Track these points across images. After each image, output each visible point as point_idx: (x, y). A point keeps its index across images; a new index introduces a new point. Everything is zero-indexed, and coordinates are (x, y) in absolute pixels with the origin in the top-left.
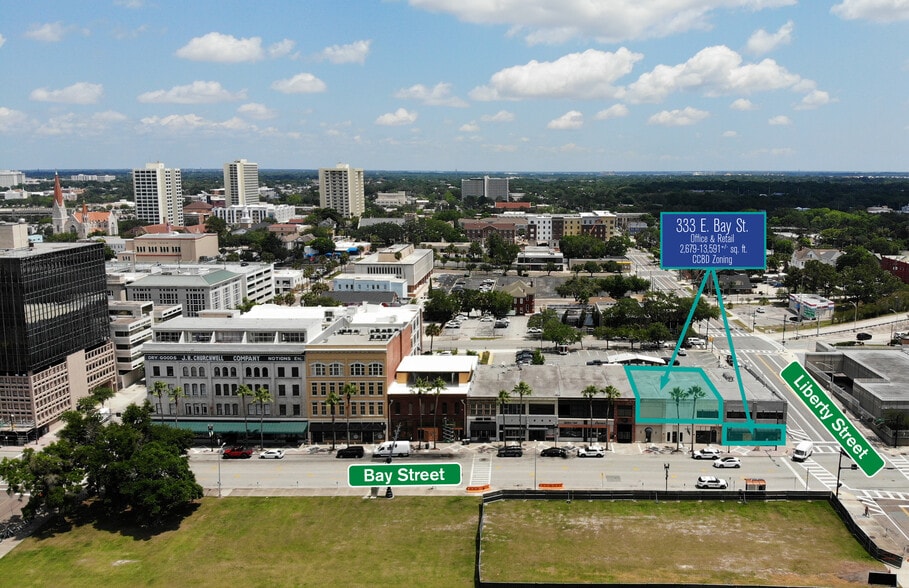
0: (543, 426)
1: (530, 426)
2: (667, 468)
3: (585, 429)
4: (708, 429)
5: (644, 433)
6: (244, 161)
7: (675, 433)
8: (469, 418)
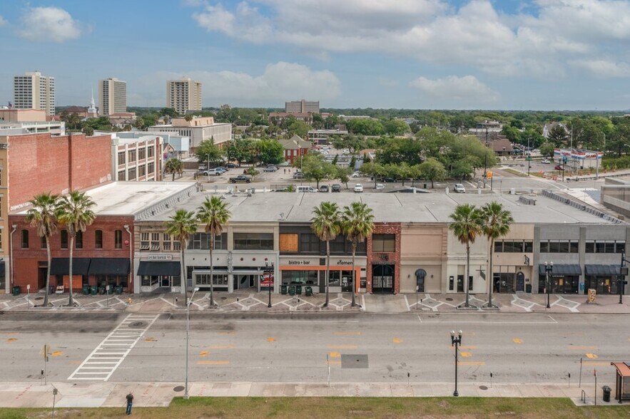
0: (255, 268)
1: (235, 268)
2: (456, 341)
3: (323, 272)
4: (512, 270)
5: (413, 278)
6: (115, 79)
7: (461, 277)
8: (137, 254)
